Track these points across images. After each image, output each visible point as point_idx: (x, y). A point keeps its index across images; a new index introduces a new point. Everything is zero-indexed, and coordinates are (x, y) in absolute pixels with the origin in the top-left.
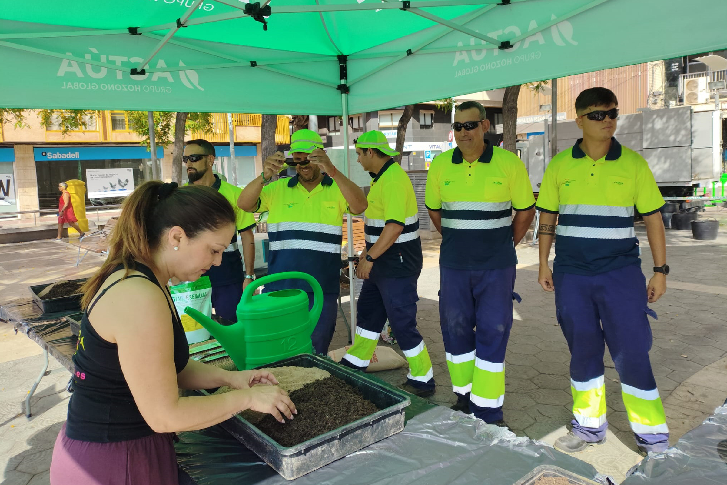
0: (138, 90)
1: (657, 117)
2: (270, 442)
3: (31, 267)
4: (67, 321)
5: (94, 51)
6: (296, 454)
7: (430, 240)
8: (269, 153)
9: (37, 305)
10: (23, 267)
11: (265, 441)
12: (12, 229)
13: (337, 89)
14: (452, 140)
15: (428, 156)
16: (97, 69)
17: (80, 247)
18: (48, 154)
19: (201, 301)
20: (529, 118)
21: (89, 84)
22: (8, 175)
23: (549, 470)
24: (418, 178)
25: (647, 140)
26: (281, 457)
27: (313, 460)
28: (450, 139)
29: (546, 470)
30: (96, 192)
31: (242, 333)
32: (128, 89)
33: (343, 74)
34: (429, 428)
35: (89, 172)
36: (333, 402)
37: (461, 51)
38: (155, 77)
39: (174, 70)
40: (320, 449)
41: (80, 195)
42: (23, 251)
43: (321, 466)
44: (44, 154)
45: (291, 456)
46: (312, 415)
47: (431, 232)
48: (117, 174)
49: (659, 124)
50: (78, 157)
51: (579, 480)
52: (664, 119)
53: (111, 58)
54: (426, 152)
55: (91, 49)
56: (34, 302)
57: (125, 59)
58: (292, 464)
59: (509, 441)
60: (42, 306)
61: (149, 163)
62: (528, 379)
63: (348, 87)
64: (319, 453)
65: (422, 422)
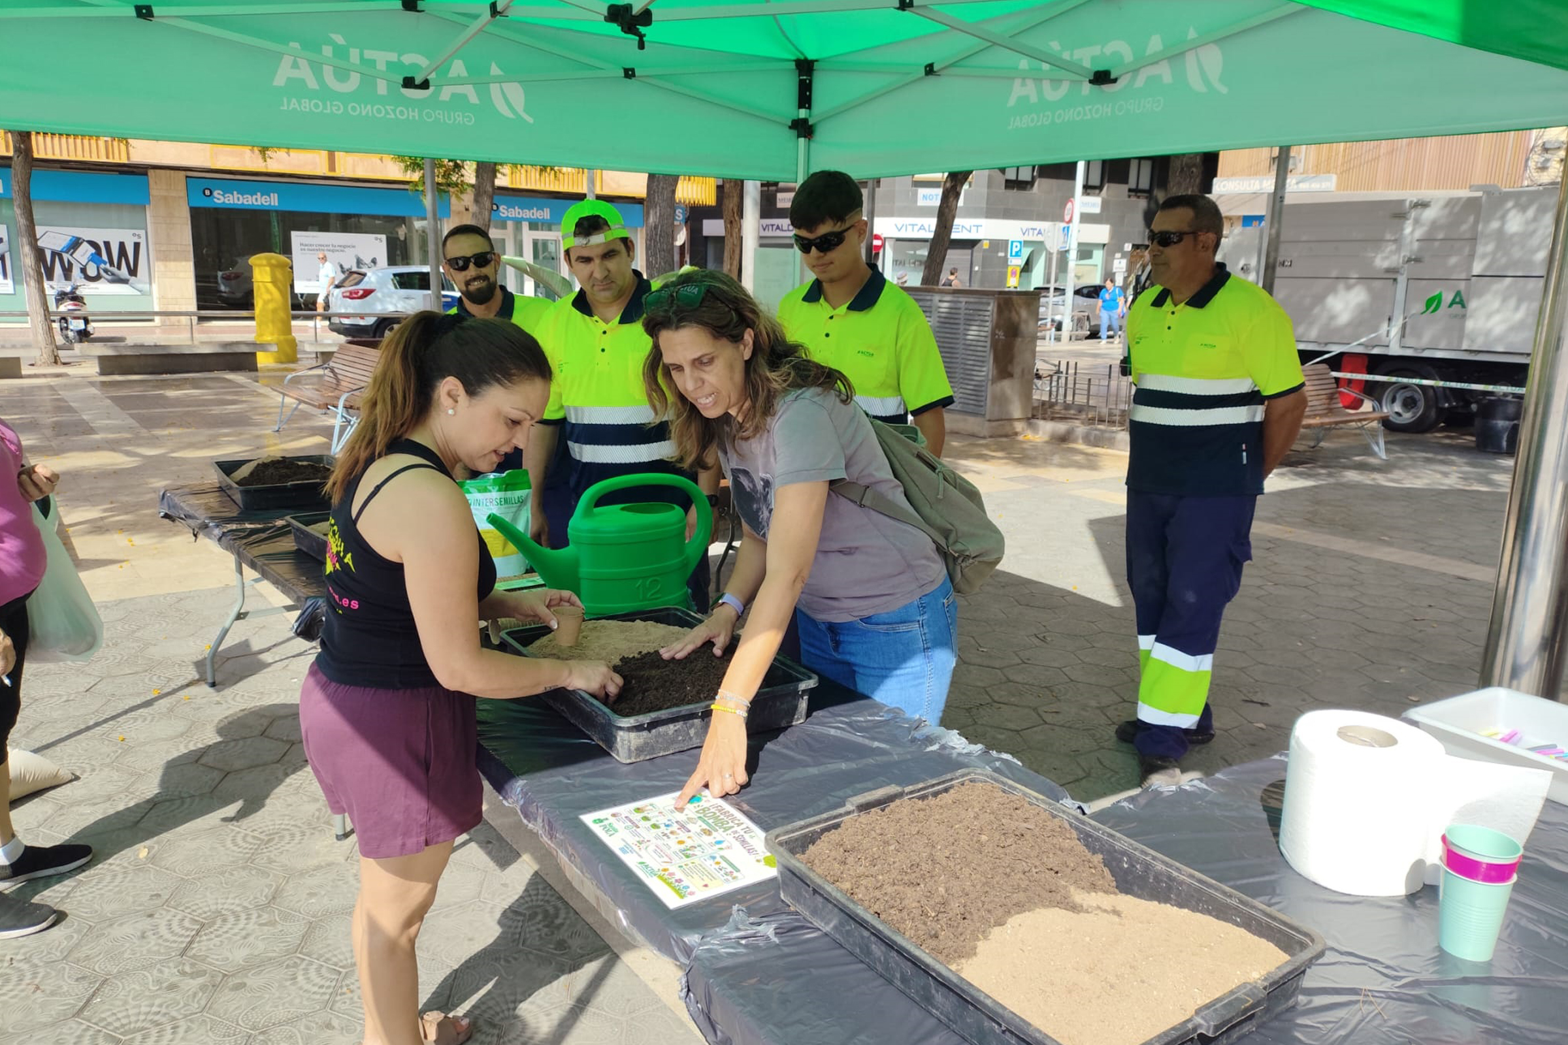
0: (413, 116)
1: (1514, 207)
2: (601, 710)
3: (189, 426)
4: (288, 525)
5: (339, 39)
6: (635, 727)
7: (984, 438)
8: (660, 235)
9: (229, 496)
10: (172, 425)
11: (597, 710)
12: (142, 346)
13: (790, 128)
14: (1070, 221)
15: (1017, 252)
16: (342, 74)
17: (284, 395)
18: (215, 193)
19: (514, 510)
20: (1252, 182)
21: (328, 103)
22: (137, 232)
23: (979, 774)
24: (971, 307)
25: (1484, 256)
26: (614, 730)
27: (660, 740)
28: (1067, 218)
29: (975, 774)
30: (310, 280)
31: (575, 564)
32: (395, 115)
33: (805, 98)
34: (842, 722)
35: (298, 238)
36: (700, 671)
37: (1024, 79)
38: (446, 93)
39: (480, 80)
40: (671, 728)
41: (281, 287)
42: (172, 393)
43: (671, 752)
44: (207, 192)
45: (630, 729)
46: (668, 684)
47: (987, 424)
48: (354, 247)
49: (1515, 223)
50: (277, 204)
51: (1015, 789)
52: (1531, 213)
53: (368, 54)
54: (1012, 242)
55: (333, 36)
56: (221, 489)
57: (393, 57)
58: (629, 742)
59: (954, 748)
60: (238, 497)
61: (418, 224)
62: (1098, 708)
63: (811, 126)
64: (671, 732)
65: (835, 715)
